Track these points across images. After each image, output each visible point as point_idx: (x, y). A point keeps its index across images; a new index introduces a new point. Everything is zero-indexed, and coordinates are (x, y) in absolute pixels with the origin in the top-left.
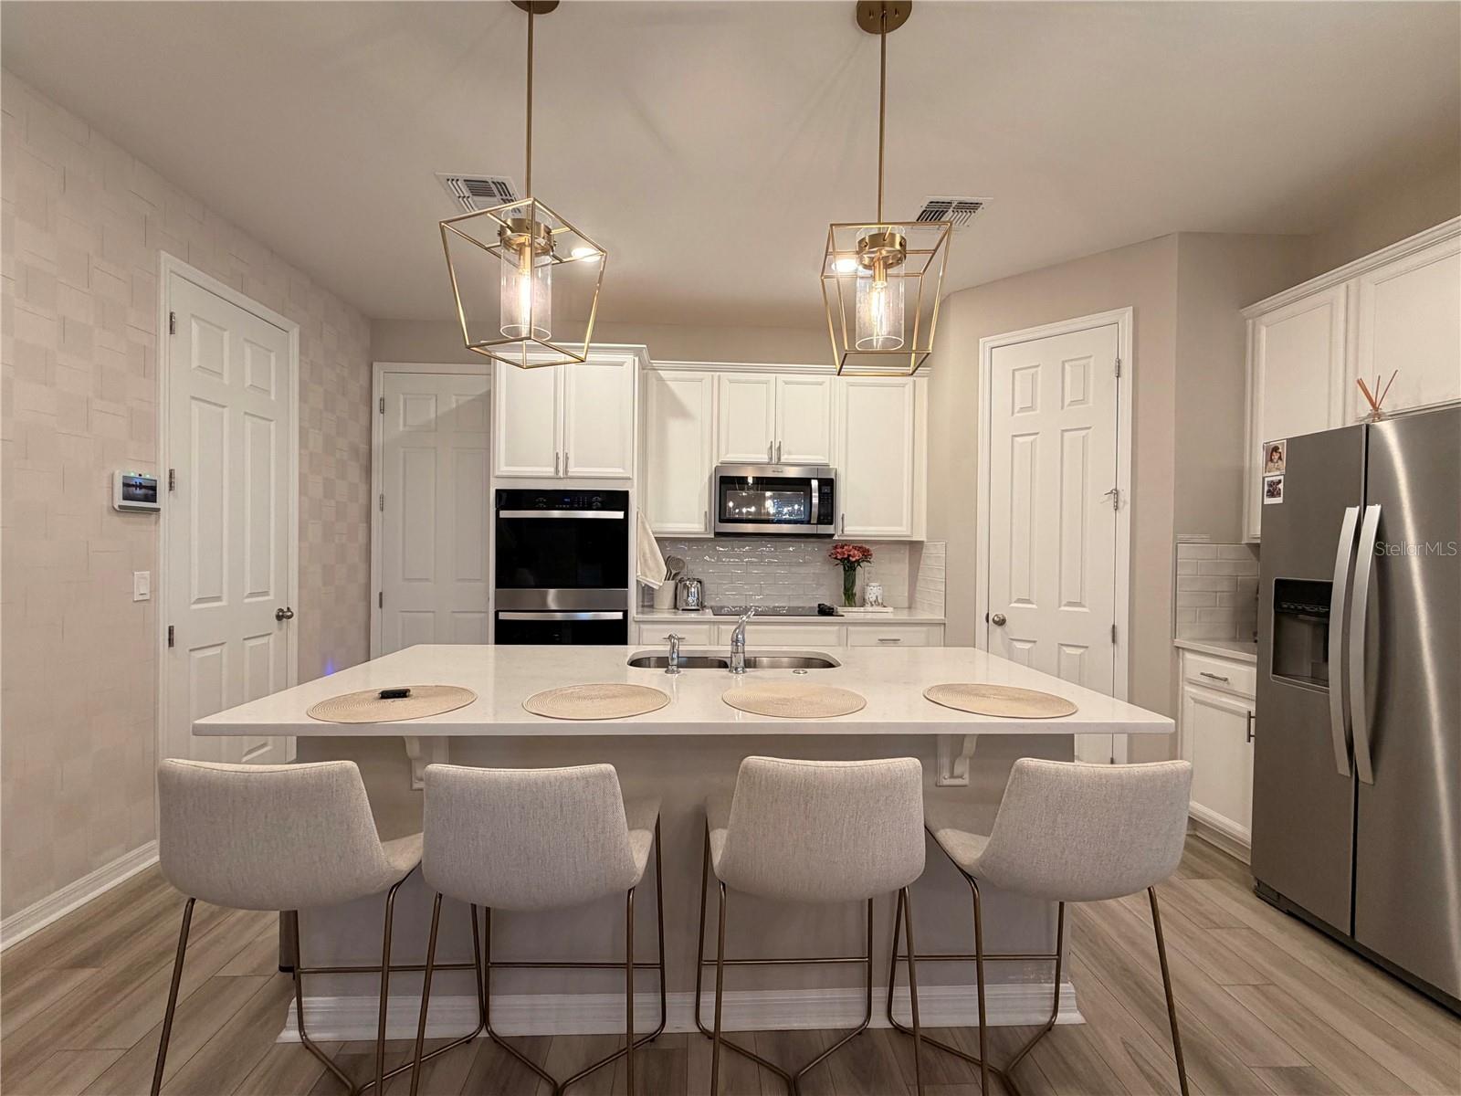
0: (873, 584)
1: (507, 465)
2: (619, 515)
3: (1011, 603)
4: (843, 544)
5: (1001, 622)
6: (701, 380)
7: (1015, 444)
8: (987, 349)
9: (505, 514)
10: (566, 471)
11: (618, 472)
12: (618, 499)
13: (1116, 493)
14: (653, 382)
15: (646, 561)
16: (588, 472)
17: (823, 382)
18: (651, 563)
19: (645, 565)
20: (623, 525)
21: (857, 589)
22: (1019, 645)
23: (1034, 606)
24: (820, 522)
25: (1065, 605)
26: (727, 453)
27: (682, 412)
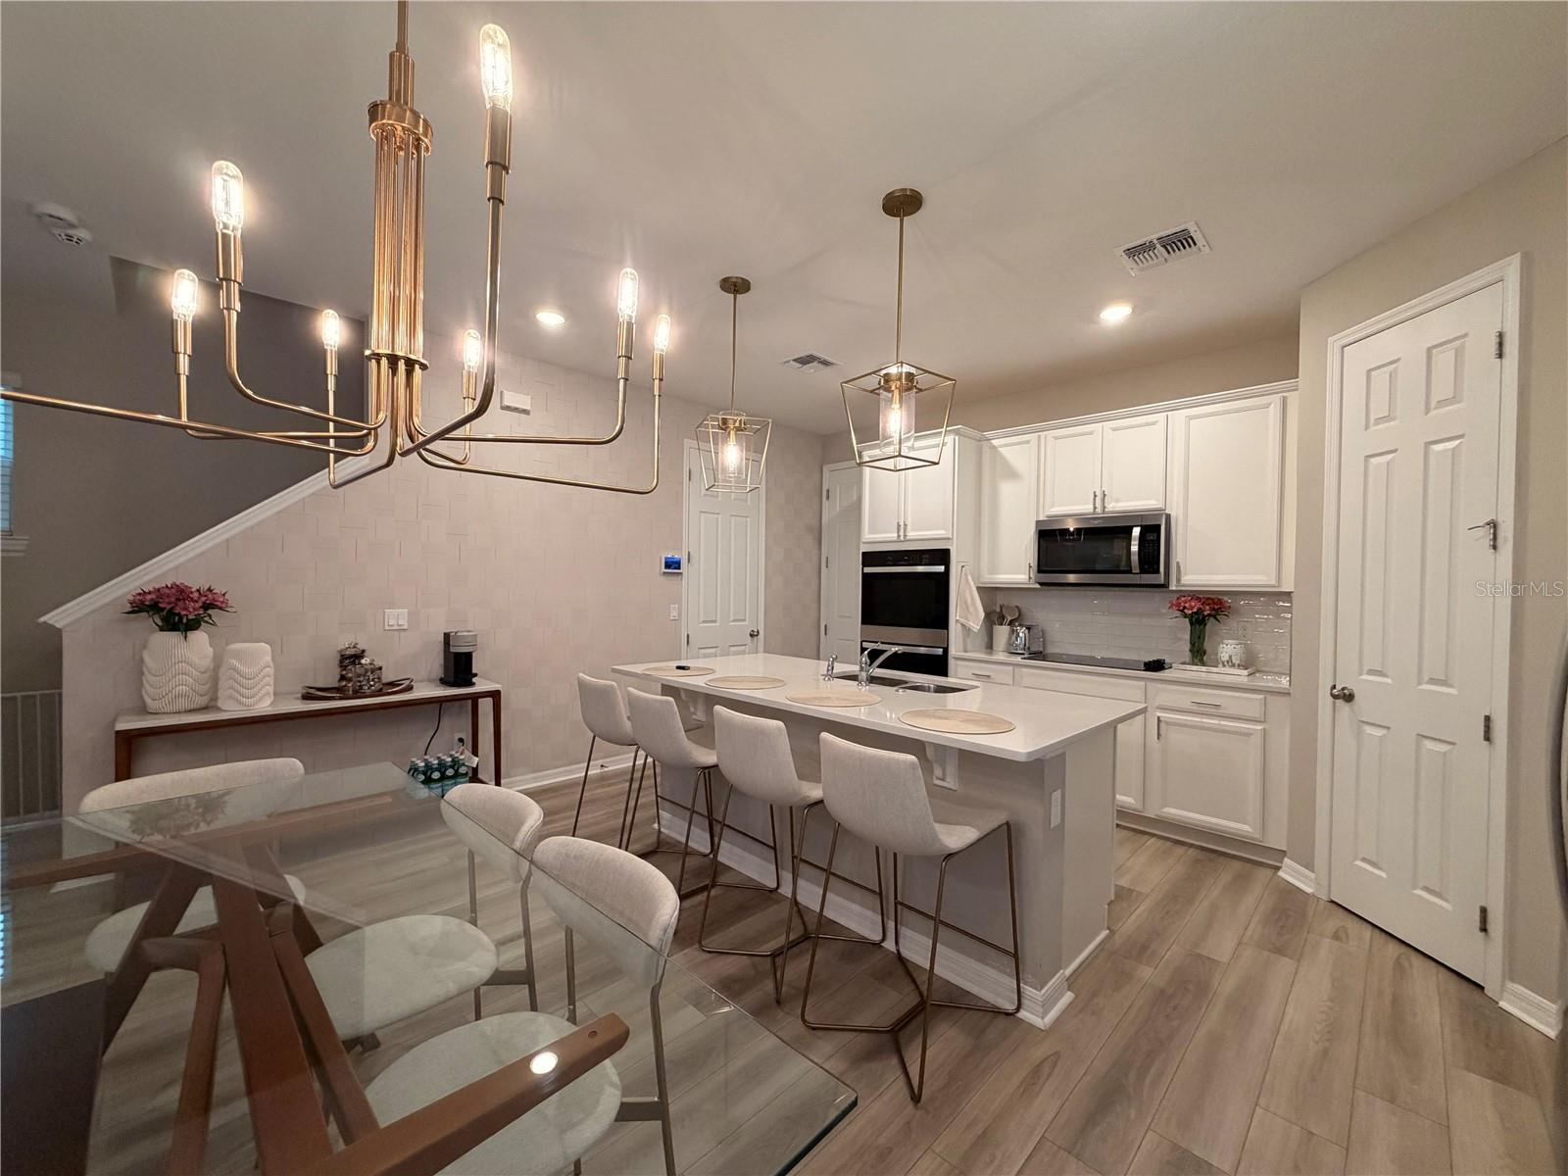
0: (1226, 641)
1: (870, 532)
2: (941, 569)
3: (1361, 674)
4: (1181, 594)
5: (1349, 698)
6: (1028, 442)
7: (1371, 468)
8: (1337, 351)
9: (868, 570)
10: (905, 536)
11: (941, 533)
12: (942, 556)
13: (1494, 525)
14: (986, 450)
15: (967, 607)
16: (921, 534)
17: (1157, 422)
18: (971, 609)
19: (965, 609)
20: (945, 577)
21: (1207, 645)
22: (1369, 730)
23: (1389, 681)
24: (1143, 571)
25: (1428, 683)
26: (1053, 506)
27: (1012, 474)
